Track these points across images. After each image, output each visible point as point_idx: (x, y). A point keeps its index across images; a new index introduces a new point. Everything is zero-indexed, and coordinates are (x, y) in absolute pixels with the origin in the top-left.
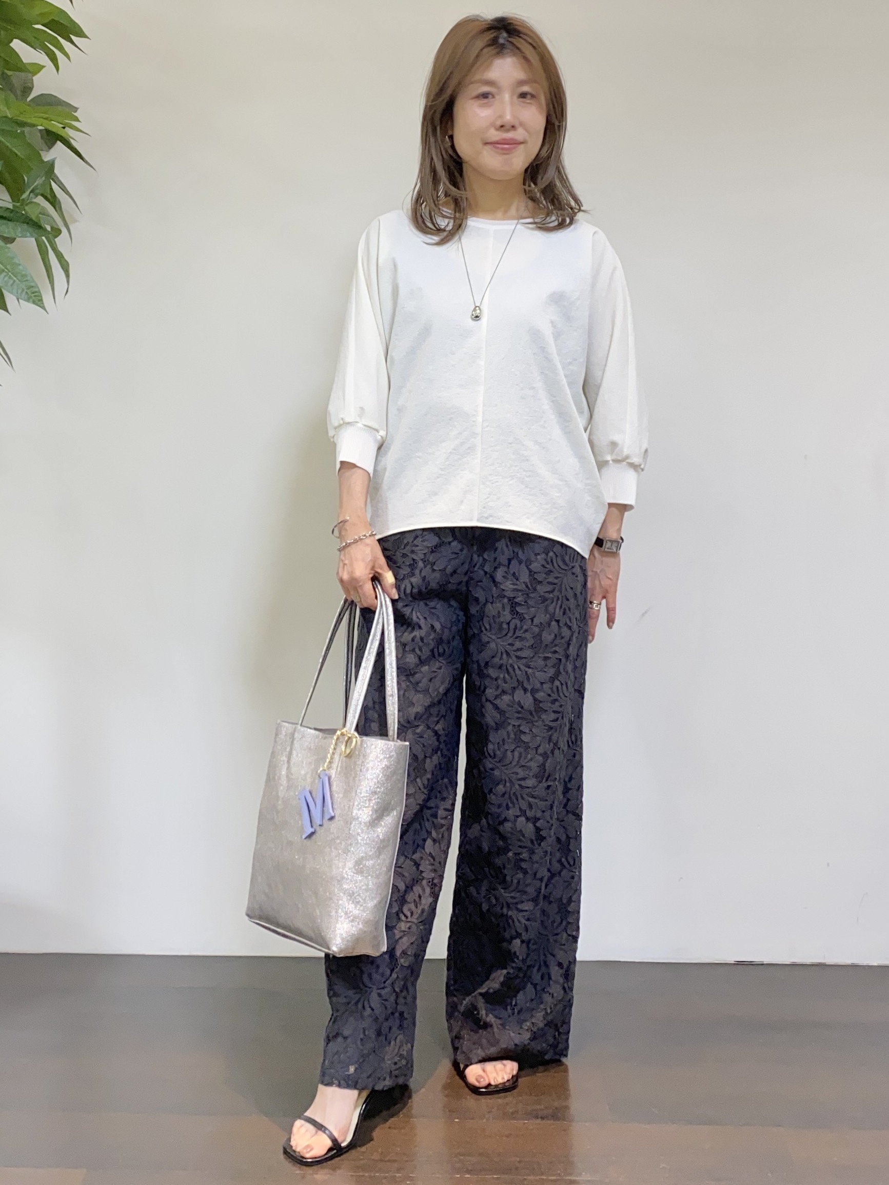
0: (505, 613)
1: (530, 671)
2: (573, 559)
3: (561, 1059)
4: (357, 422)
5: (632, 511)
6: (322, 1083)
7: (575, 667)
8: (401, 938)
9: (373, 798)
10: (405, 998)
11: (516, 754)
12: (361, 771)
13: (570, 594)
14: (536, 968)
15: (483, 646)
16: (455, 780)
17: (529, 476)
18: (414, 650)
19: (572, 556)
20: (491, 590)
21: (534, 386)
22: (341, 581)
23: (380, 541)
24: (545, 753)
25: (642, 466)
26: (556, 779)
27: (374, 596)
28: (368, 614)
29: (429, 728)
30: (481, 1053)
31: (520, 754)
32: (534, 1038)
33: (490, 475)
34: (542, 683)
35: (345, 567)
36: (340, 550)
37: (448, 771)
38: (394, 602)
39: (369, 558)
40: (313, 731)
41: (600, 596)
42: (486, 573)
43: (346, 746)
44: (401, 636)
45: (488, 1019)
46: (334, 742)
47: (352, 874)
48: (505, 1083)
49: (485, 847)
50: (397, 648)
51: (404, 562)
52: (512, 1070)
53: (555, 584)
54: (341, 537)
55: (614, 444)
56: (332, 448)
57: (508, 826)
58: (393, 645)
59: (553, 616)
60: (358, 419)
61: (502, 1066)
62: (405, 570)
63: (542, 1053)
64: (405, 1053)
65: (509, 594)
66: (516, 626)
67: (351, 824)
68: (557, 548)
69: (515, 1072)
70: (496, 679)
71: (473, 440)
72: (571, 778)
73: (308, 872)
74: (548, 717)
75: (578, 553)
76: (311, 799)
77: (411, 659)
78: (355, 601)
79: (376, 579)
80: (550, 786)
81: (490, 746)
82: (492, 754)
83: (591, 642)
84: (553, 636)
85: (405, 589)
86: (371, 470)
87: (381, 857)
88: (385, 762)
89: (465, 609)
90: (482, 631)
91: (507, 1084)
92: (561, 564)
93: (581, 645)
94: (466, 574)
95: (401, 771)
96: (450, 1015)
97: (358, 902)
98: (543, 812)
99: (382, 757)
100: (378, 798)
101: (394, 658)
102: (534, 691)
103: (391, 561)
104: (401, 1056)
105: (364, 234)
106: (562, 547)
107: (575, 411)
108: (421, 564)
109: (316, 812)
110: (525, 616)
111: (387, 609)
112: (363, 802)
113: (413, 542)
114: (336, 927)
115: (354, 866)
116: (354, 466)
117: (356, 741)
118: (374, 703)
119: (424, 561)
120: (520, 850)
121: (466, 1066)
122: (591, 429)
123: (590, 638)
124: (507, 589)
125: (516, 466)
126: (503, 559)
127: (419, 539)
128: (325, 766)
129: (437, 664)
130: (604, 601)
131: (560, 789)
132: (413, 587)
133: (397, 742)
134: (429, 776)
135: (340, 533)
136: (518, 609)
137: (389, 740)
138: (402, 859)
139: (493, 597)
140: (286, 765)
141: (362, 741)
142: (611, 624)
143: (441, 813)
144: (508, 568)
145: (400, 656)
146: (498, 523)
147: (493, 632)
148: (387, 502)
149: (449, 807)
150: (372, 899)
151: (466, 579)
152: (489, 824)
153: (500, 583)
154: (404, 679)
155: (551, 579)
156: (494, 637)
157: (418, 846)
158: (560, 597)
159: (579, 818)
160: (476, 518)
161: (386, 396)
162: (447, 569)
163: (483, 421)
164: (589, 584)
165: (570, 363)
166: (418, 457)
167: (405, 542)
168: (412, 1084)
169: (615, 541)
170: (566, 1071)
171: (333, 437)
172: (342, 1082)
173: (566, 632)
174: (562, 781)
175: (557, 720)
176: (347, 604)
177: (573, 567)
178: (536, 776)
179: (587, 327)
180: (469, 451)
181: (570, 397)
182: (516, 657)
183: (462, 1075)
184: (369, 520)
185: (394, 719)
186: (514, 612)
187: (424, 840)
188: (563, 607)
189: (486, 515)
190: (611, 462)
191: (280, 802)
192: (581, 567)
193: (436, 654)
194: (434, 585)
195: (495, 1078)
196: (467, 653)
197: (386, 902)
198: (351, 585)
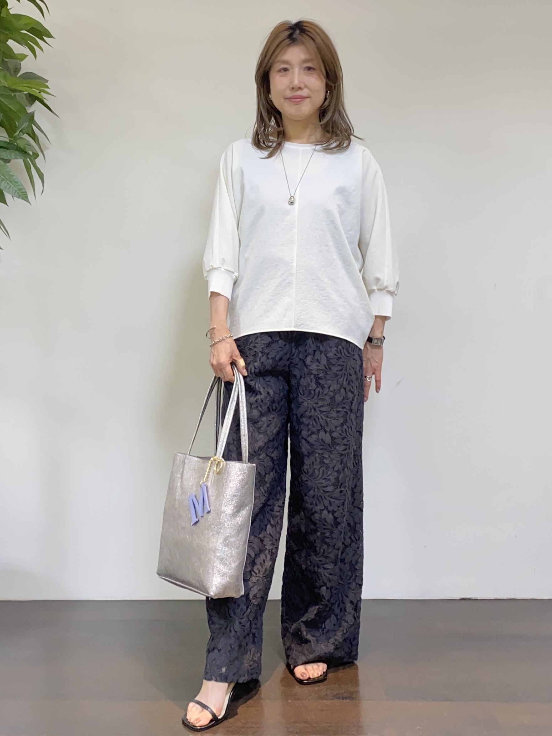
0: (312, 384)
1: (329, 419)
2: (354, 350)
3: (354, 661)
4: (221, 268)
5: (389, 321)
6: (205, 679)
7: (357, 417)
8: (253, 587)
9: (234, 499)
10: (256, 624)
11: (321, 471)
12: (226, 482)
13: (352, 372)
14: (336, 606)
15: (299, 405)
16: (284, 487)
17: (325, 300)
18: (257, 407)
19: (353, 348)
20: (304, 370)
21: (328, 244)
22: (212, 365)
23: (236, 340)
24: (339, 470)
25: (396, 293)
26: (346, 486)
27: (232, 374)
28: (229, 385)
29: (267, 456)
30: (304, 659)
31: (323, 471)
32: (336, 649)
33: (302, 299)
34: (336, 427)
35: (215, 356)
36: (211, 346)
37: (280, 482)
38: (245, 377)
39: (229, 351)
40: (196, 459)
41: (371, 373)
42: (300, 359)
43: (217, 467)
44: (249, 399)
45: (308, 637)
46: (209, 465)
47: (222, 547)
48: (318, 677)
49: (303, 530)
50: (247, 406)
51: (250, 354)
52: (323, 669)
53: (343, 366)
54: (212, 338)
55: (378, 280)
56: (206, 283)
57: (317, 516)
58: (245, 404)
59: (341, 386)
60: (221, 266)
61: (317, 667)
62: (251, 359)
63: (341, 658)
64: (256, 659)
65: (315, 372)
66: (319, 392)
67: (221, 515)
68: (344, 344)
69: (325, 670)
70: (308, 425)
71: (291, 278)
72: (356, 486)
73: (195, 546)
74: (340, 448)
75: (357, 347)
76: (196, 502)
77: (256, 413)
78: (221, 377)
79: (233, 364)
80: (343, 491)
81: (305, 467)
82: (306, 471)
83: (366, 401)
84: (342, 398)
85: (251, 371)
86: (229, 297)
87: (240, 535)
88: (241, 477)
89: (288, 382)
90: (298, 395)
91: (320, 678)
92: (346, 354)
93: (360, 403)
94: (288, 360)
95: (251, 482)
96: (284, 636)
97: (226, 564)
98: (338, 507)
99: (239, 473)
100: (237, 499)
101: (245, 412)
102: (331, 432)
103: (243, 353)
104: (254, 661)
105: (224, 154)
106: (347, 343)
107: (353, 259)
108: (260, 355)
109: (199, 508)
110: (325, 385)
111: (240, 382)
112: (228, 502)
113: (255, 341)
114: (212, 580)
115: (223, 542)
116: (218, 294)
117: (223, 464)
118: (234, 440)
119: (262, 352)
120: (324, 531)
121: (295, 667)
122: (364, 270)
123: (365, 398)
124: (313, 369)
125: (317, 293)
126: (311, 351)
127: (259, 339)
128: (204, 480)
129: (272, 416)
130: (373, 376)
131: (349, 493)
132: (255, 368)
133: (248, 464)
134: (268, 485)
135: (211, 335)
136: (320, 381)
137: (243, 463)
138: (252, 537)
139: (305, 374)
140: (180, 480)
141: (227, 464)
142: (378, 390)
143: (276, 508)
144: (314, 356)
145: (248, 412)
146: (307, 329)
147: (306, 395)
148: (239, 316)
149: (281, 505)
150: (234, 562)
151: (288, 362)
152: (305, 515)
153: (309, 366)
154: (252, 425)
155: (340, 362)
156: (306, 399)
157: (262, 529)
158: (346, 373)
159: (361, 510)
160: (293, 326)
161: (238, 251)
162: (276, 357)
163: (297, 266)
164: (364, 365)
165: (350, 230)
166: (258, 289)
167: (250, 341)
168: (260, 678)
169: (380, 339)
170: (357, 668)
171: (206, 277)
172: (218, 678)
173: (350, 395)
174: (350, 488)
175: (346, 450)
176: (216, 379)
177: (354, 355)
178: (333, 485)
179: (360, 208)
180: (288, 285)
181: (350, 250)
182: (320, 411)
183: (292, 672)
184: (228, 328)
185: (246, 450)
186: (318, 383)
187: (266, 525)
188: (348, 379)
189: (299, 324)
190: (376, 290)
191: (177, 503)
192: (358, 355)
193: (271, 410)
194: (268, 367)
195: (313, 674)
196: (290, 409)
197: (243, 563)
198: (218, 368)
